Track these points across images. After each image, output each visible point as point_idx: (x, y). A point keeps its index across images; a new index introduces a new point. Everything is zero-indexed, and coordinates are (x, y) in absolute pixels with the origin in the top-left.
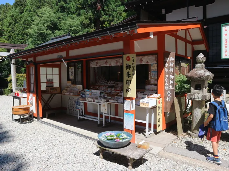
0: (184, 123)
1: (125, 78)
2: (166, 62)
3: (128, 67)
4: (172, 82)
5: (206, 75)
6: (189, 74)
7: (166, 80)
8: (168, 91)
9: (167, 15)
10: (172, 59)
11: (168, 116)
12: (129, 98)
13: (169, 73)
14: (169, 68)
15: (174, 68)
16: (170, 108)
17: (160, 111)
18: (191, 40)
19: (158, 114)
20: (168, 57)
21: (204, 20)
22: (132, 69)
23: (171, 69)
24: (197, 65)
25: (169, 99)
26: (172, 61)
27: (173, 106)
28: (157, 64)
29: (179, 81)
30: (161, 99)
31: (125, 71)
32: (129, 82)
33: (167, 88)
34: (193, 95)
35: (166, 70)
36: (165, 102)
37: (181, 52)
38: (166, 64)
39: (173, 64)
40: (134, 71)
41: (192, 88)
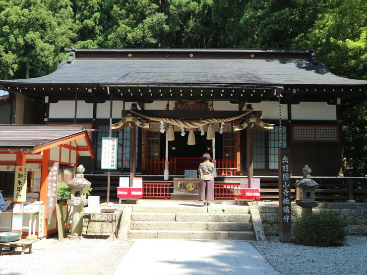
0: (65, 232)
1: (16, 185)
2: (50, 171)
3: (20, 176)
4: (55, 189)
5: (84, 184)
6: (70, 183)
7: (49, 188)
8: (50, 198)
9: (51, 104)
10: (55, 168)
11: (49, 223)
12: (19, 203)
13: (52, 182)
14: (52, 176)
15: (57, 177)
16: (52, 214)
17: (42, 217)
18: (76, 146)
19: (40, 220)
20: (52, 167)
21: (94, 120)
22: (23, 178)
23: (55, 178)
24: (78, 175)
25: (51, 205)
26: (55, 171)
27: (55, 212)
28: (41, 172)
29: (61, 189)
30: (43, 206)
31: (16, 180)
32: (20, 189)
33: (49, 195)
34: (73, 201)
35: (49, 178)
36: (47, 209)
37: (65, 160)
38: (50, 173)
39: (56, 173)
40: (25, 179)
41: (72, 195)
